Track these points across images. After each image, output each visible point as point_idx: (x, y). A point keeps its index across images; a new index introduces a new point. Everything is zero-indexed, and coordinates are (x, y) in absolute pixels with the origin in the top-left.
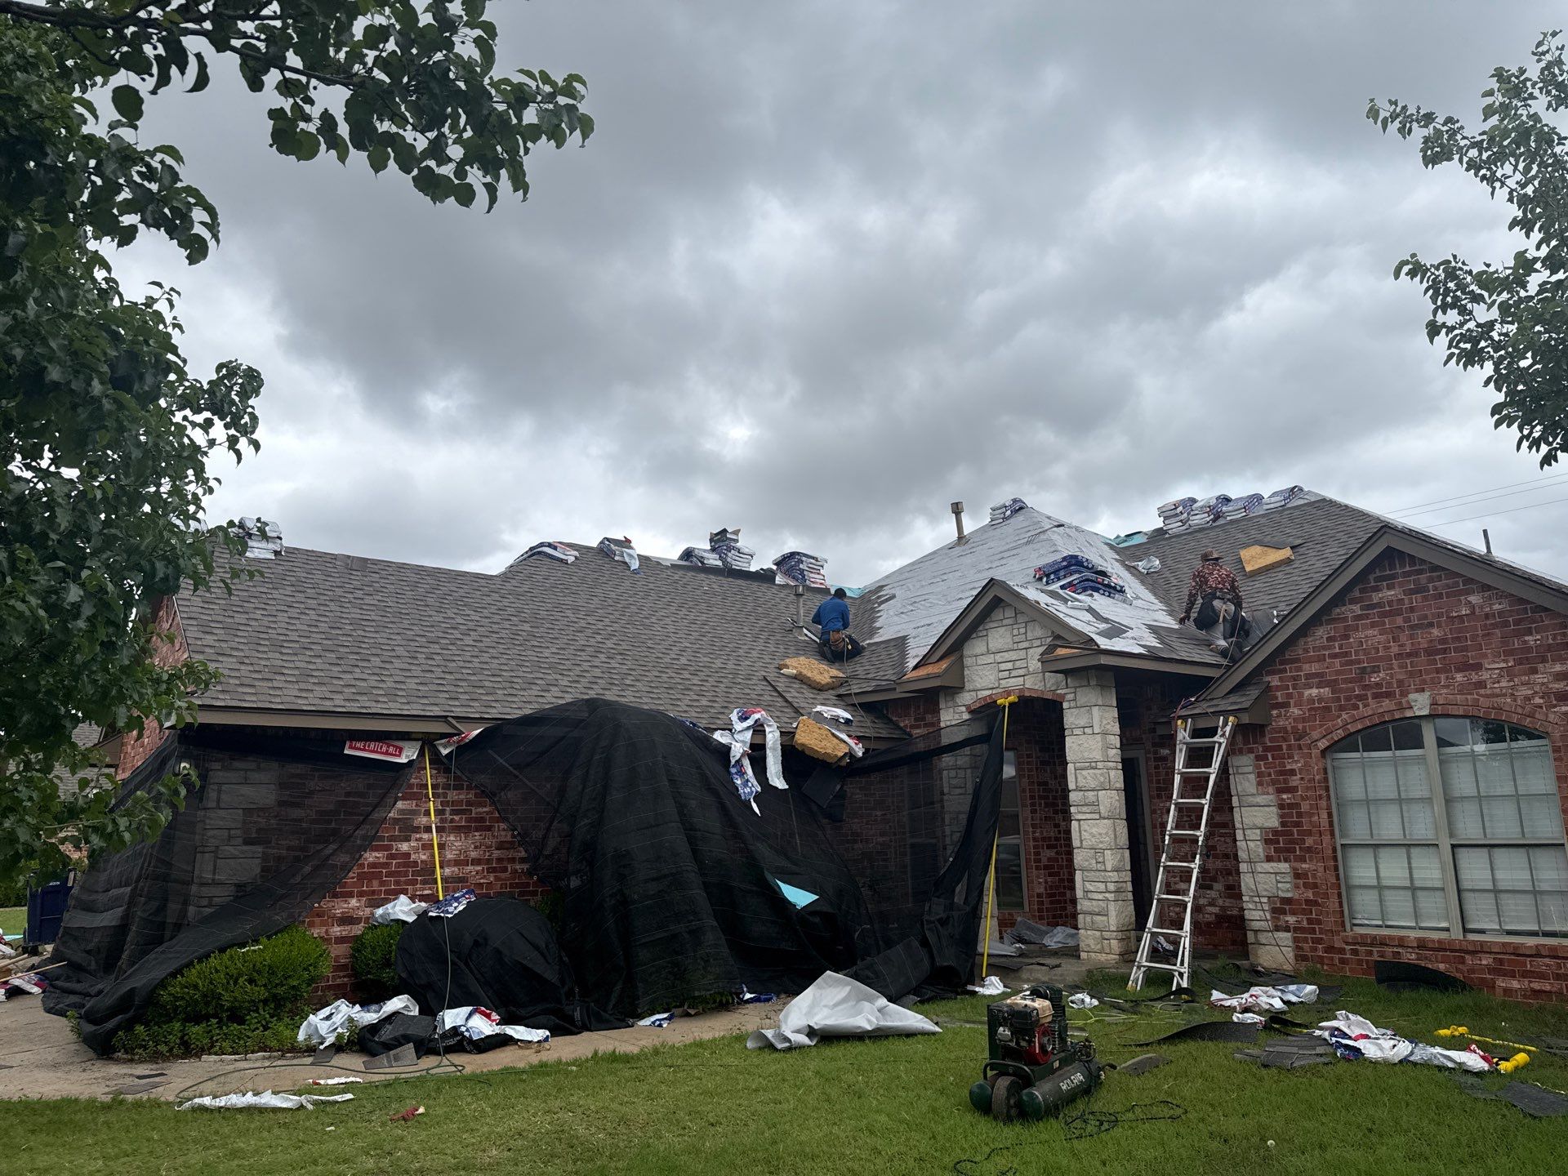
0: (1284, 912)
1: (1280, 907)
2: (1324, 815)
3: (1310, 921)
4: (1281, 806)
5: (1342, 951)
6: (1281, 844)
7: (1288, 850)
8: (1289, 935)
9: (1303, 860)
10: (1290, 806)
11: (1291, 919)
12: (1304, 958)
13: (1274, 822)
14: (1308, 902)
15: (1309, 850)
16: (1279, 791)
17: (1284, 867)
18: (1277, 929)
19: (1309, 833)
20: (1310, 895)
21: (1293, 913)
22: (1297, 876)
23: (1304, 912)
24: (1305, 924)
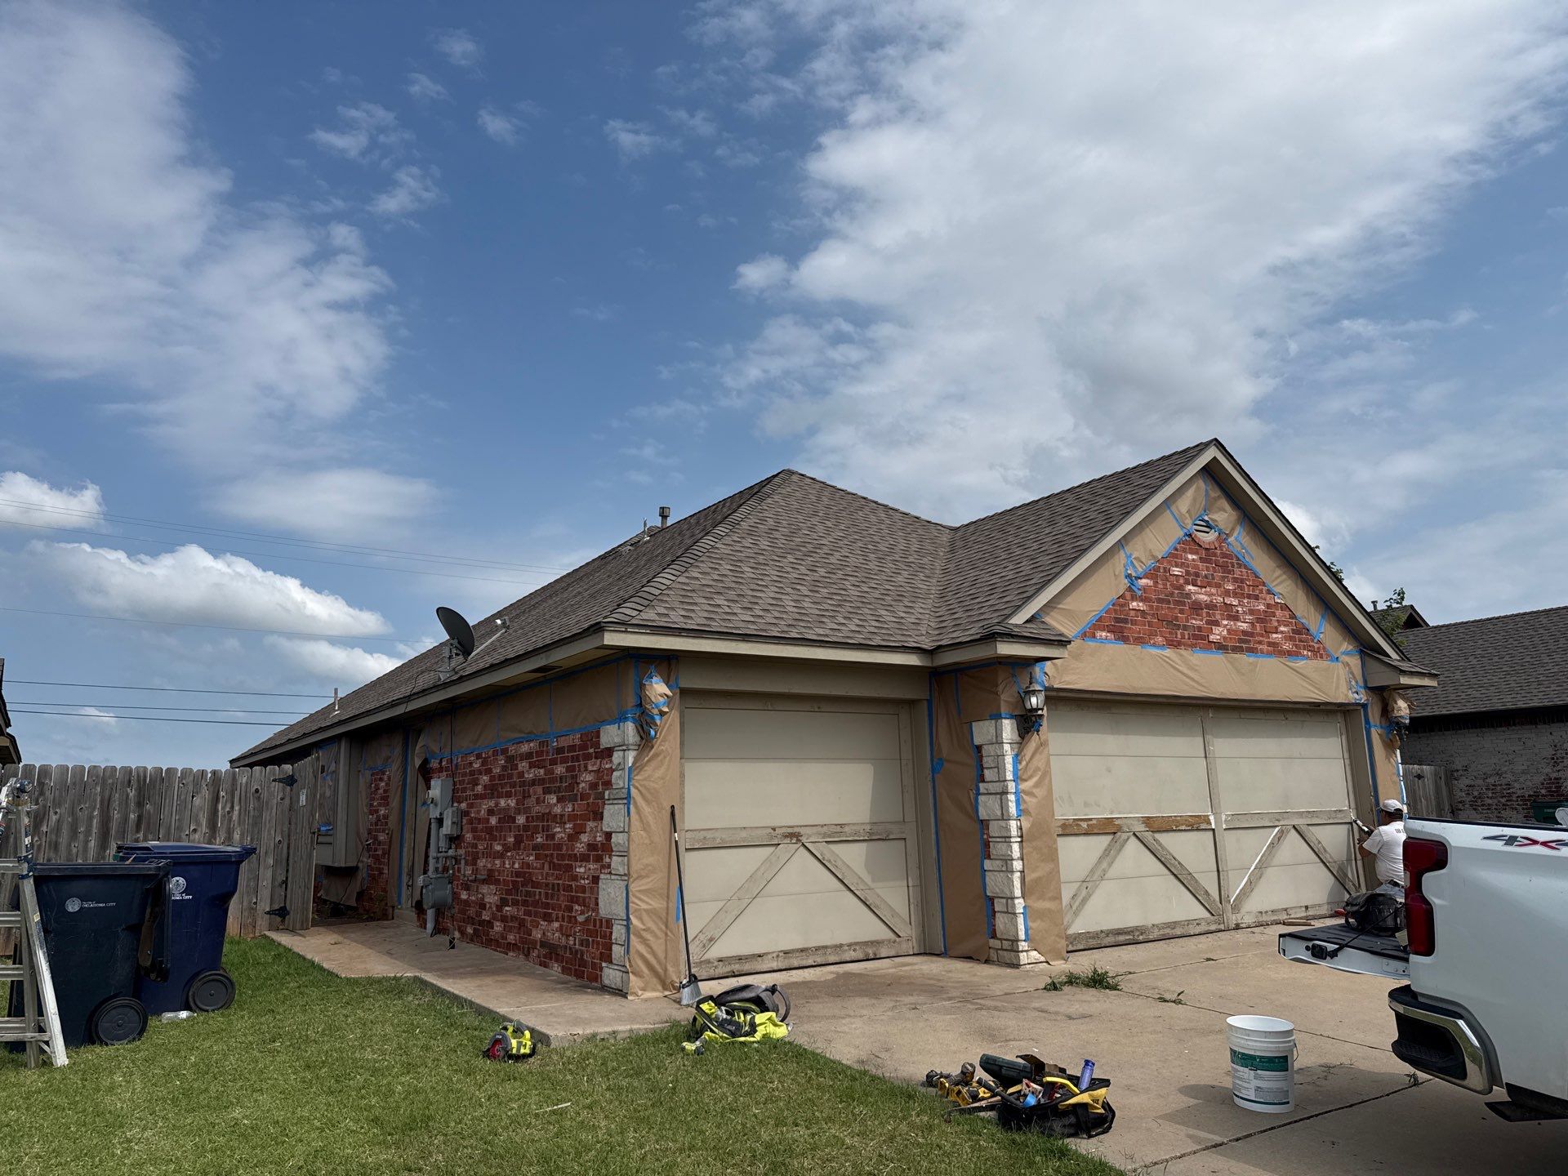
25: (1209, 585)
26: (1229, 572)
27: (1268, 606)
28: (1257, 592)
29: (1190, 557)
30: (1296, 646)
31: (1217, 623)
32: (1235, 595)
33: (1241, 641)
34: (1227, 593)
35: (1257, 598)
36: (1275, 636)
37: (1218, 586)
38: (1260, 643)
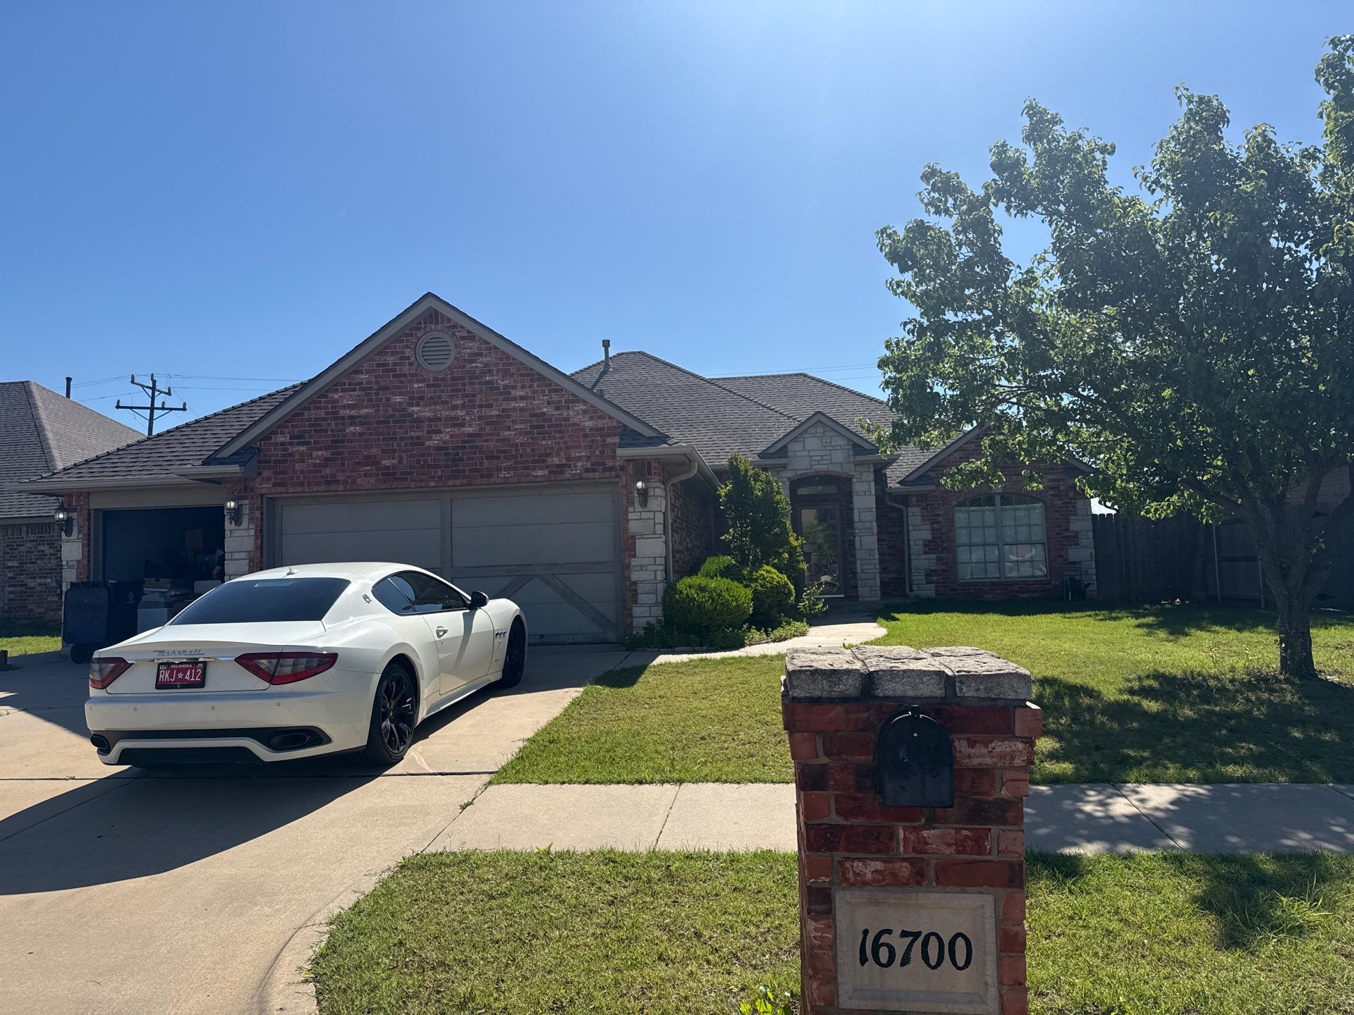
0: (931, 576)
1: (929, 574)
2: (951, 533)
3: (943, 579)
4: (933, 530)
5: (957, 590)
6: (930, 547)
7: (935, 549)
8: (933, 585)
9: (942, 553)
10: (937, 530)
11: (935, 578)
12: (940, 595)
13: (929, 537)
14: (943, 570)
15: (943, 548)
16: (933, 523)
17: (934, 556)
18: (928, 583)
19: (945, 541)
20: (944, 567)
21: (935, 576)
22: (938, 559)
23: (941, 575)
24: (941, 580)
25: (435, 404)
26: (459, 390)
27: (504, 410)
28: (491, 402)
29: (416, 386)
30: (532, 438)
31: (439, 432)
32: (463, 406)
33: (463, 442)
34: (455, 408)
35: (490, 406)
36: (506, 433)
37: (443, 403)
38: (487, 441)
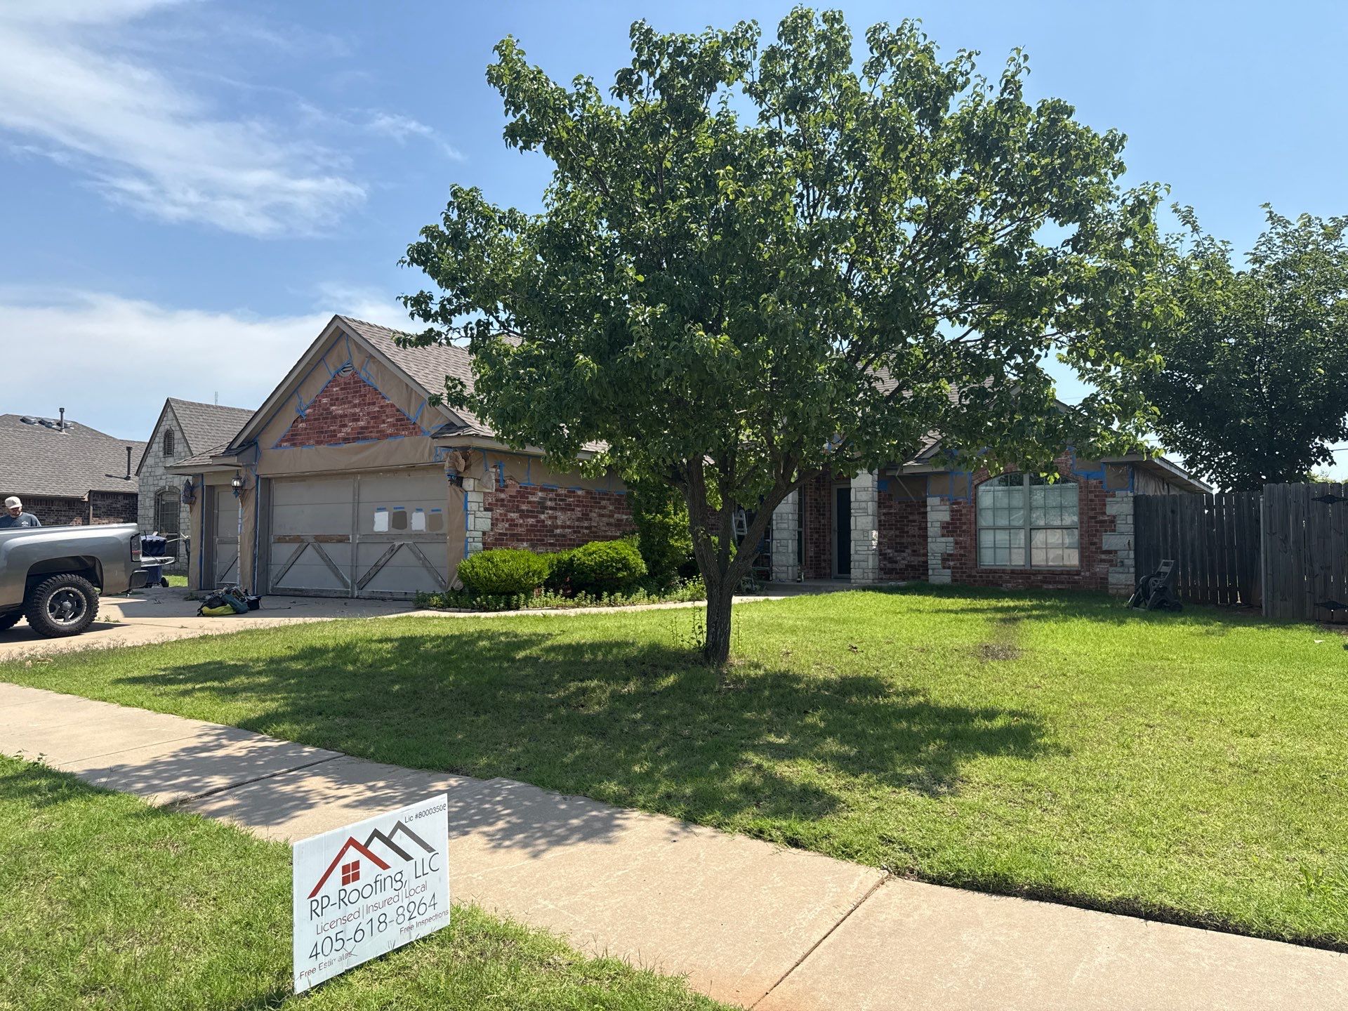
0: (948, 560)
1: (946, 558)
2: (973, 515)
3: (960, 564)
4: (952, 511)
5: (975, 576)
6: (949, 529)
7: (953, 532)
8: (950, 570)
9: (960, 536)
10: (957, 511)
11: (952, 563)
12: (956, 580)
13: (947, 519)
14: (961, 555)
15: (964, 531)
16: (952, 504)
17: (951, 539)
18: (944, 568)
19: (965, 524)
20: (962, 552)
21: (952, 560)
22: (956, 543)
23: (958, 560)
24: (958, 565)
25: (344, 403)
26: (358, 392)
28: (375, 401)
29: (334, 389)
31: (345, 426)
32: (359, 405)
34: (355, 406)
37: (350, 402)
38: (372, 432)
